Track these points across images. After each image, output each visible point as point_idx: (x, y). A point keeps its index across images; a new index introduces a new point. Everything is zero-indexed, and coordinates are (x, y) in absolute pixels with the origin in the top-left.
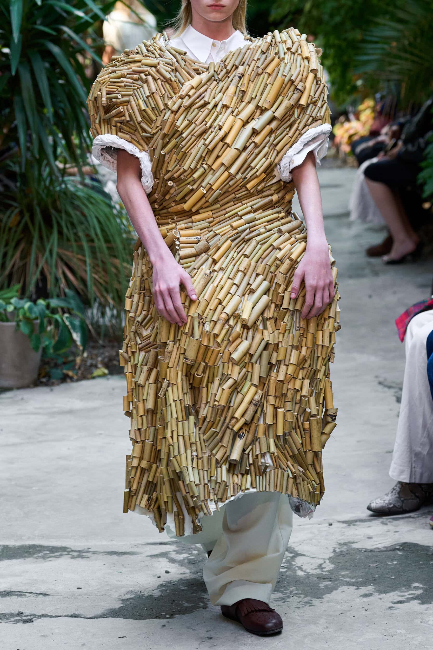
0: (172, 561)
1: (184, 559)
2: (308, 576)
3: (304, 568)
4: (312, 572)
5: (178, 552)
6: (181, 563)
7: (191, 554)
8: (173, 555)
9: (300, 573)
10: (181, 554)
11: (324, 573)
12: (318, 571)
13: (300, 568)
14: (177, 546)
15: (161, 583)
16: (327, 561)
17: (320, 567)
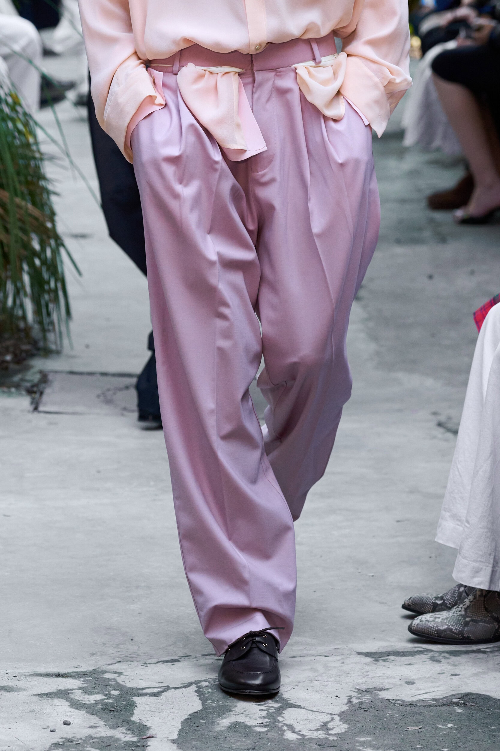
0: (76, 705)
1: (96, 703)
2: (304, 740)
3: (297, 728)
4: (310, 735)
5: (85, 691)
6: (90, 709)
7: (109, 696)
8: (78, 696)
9: (290, 736)
10: (92, 694)
11: (331, 738)
12: (321, 734)
13: (291, 728)
14: (86, 681)
15: (55, 741)
16: (337, 718)
17: (325, 727)
